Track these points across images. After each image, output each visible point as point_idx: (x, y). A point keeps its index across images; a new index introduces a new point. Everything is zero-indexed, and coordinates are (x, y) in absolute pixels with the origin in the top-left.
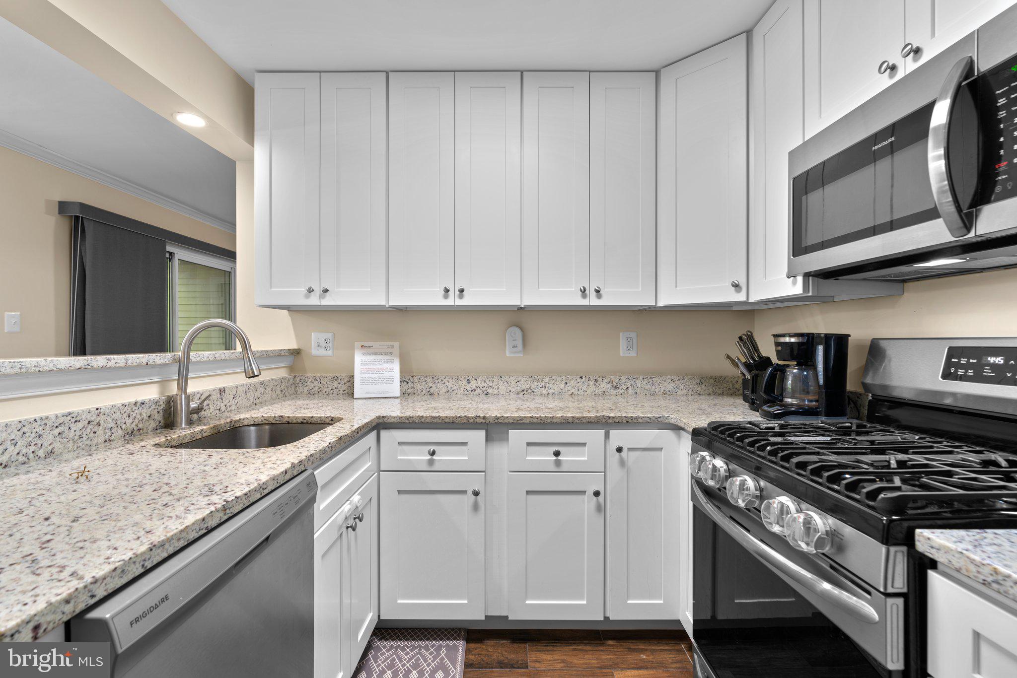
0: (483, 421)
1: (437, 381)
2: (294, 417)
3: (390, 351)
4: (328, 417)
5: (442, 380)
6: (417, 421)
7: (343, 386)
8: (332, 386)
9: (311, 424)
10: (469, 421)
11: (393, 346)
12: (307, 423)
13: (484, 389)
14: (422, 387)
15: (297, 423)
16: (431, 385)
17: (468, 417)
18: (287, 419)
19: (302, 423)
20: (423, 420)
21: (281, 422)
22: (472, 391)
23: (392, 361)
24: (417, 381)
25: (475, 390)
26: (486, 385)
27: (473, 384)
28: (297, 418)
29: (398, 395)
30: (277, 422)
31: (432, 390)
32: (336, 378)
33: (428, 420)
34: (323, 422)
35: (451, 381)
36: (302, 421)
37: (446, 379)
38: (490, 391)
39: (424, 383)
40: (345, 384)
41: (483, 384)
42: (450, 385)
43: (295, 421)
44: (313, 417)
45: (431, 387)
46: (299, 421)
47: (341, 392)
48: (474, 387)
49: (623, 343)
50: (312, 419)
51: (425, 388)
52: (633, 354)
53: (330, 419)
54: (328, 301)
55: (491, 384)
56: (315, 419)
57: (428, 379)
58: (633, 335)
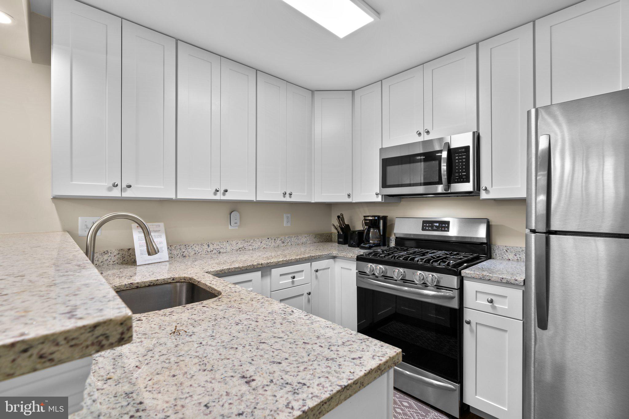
0: (261, 266)
1: (188, 248)
2: (143, 282)
3: (158, 229)
4: (170, 278)
5: (191, 247)
6: (227, 272)
7: (112, 258)
8: (102, 259)
9: (156, 285)
10: (254, 267)
11: (159, 226)
12: (154, 285)
13: (218, 250)
14: (178, 252)
15: (145, 287)
16: (184, 250)
17: (254, 265)
18: (137, 285)
19: (149, 286)
20: (230, 271)
21: (131, 288)
22: (211, 251)
23: (160, 236)
24: (174, 249)
25: (212, 251)
26: (219, 247)
27: (211, 247)
28: (145, 283)
29: (168, 259)
30: (128, 288)
31: (184, 254)
33: (233, 270)
34: (166, 282)
35: (197, 246)
36: (149, 284)
37: (194, 246)
38: (222, 250)
39: (179, 250)
40: (114, 256)
41: (217, 247)
42: (197, 249)
43: (143, 285)
44: (158, 280)
45: (184, 252)
46: (147, 284)
47: (112, 262)
48: (212, 249)
49: (285, 220)
50: (157, 282)
51: (180, 253)
52: (289, 225)
53: (172, 279)
55: (222, 246)
56: (159, 281)
57: (182, 247)
58: (289, 215)
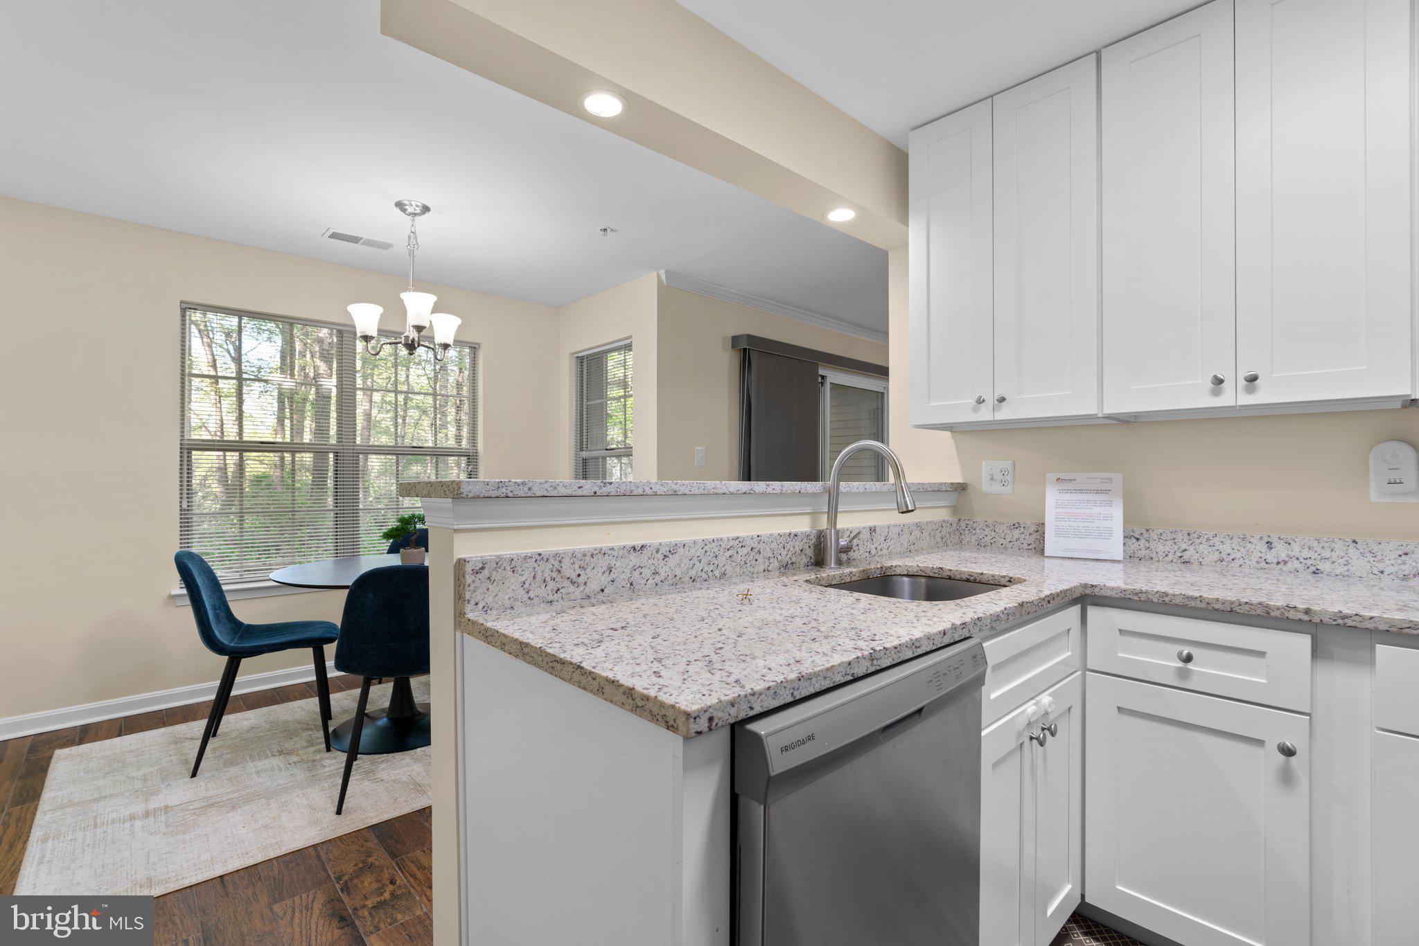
0: (1306, 618)
1: (1197, 541)
2: (957, 571)
3: (1107, 486)
4: (1004, 577)
5: (1208, 540)
6: (1155, 600)
7: (1027, 537)
8: (1010, 536)
9: (979, 582)
10: (1268, 613)
11: (1110, 480)
12: (975, 581)
13: (1309, 562)
14: (1167, 549)
15: (961, 580)
16: (1184, 546)
17: (1267, 606)
18: (948, 573)
19: (968, 580)
20: (1167, 600)
21: (940, 576)
22: (1278, 563)
23: (1109, 503)
24: (1155, 537)
25: (1285, 563)
26: (1314, 556)
27: (1281, 551)
28: (961, 573)
29: (1120, 557)
30: (936, 575)
31: (1186, 556)
32: (1017, 525)
33: (1177, 601)
34: (997, 583)
35: (1228, 542)
36: (968, 577)
37: (1217, 539)
38: (1325, 566)
39: (1170, 543)
41: (1306, 553)
42: (1226, 548)
43: (958, 577)
44: (982, 574)
45: (1185, 550)
46: (964, 577)
48: (1283, 556)
50: (981, 577)
51: (1172, 551)
53: (1007, 579)
54: (1005, 414)
55: (1327, 554)
56: (985, 577)
57: (1179, 537)
